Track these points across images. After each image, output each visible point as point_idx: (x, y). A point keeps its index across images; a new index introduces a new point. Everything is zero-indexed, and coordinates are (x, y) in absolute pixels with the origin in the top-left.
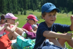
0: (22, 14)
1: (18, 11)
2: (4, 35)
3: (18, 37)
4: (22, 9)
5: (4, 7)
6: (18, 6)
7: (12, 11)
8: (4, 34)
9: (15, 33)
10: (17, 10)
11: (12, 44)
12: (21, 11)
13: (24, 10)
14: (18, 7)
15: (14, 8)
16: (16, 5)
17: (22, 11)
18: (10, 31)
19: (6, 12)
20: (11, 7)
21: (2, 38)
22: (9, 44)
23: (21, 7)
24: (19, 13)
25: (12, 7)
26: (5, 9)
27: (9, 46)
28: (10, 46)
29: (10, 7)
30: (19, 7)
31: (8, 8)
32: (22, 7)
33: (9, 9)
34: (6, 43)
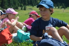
0: (22, 9)
1: (19, 6)
2: (5, 29)
3: (18, 31)
4: (22, 4)
5: (5, 3)
6: (18, 2)
7: (13, 6)
9: (16, 27)
10: (17, 5)
11: (13, 38)
12: (21, 6)
13: (24, 5)
14: (18, 3)
15: (15, 3)
16: (17, 1)
17: (22, 7)
18: (11, 25)
19: (7, 7)
21: (3, 32)
22: (10, 37)
23: (21, 3)
24: (20, 8)
25: (13, 2)
26: (6, 4)
27: (10, 39)
29: (11, 3)
30: (20, 2)
31: (9, 4)
32: (22, 3)
33: (10, 5)
34: (7, 36)
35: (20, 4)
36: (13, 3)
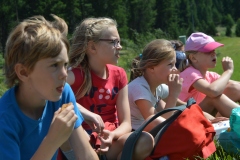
0: (228, 34)
1: (217, 25)
2: (188, 107)
4: (230, 16)
5: (169, 16)
6: (215, 10)
7: (196, 25)
8: (190, 103)
10: (211, 21)
12: (225, 23)
13: (236, 20)
14: (214, 13)
15: (202, 16)
16: (210, 7)
17: (231, 25)
19: (178, 32)
20: (192, 12)
21: (184, 116)
22: (207, 135)
23: (226, 12)
24: (221, 30)
25: (195, 13)
26: (174, 21)
27: (207, 141)
28: (210, 141)
29: (189, 15)
30: (220, 11)
31: (182, 19)
32: (230, 13)
33: (186, 21)
35: (220, 16)
36: (196, 16)
